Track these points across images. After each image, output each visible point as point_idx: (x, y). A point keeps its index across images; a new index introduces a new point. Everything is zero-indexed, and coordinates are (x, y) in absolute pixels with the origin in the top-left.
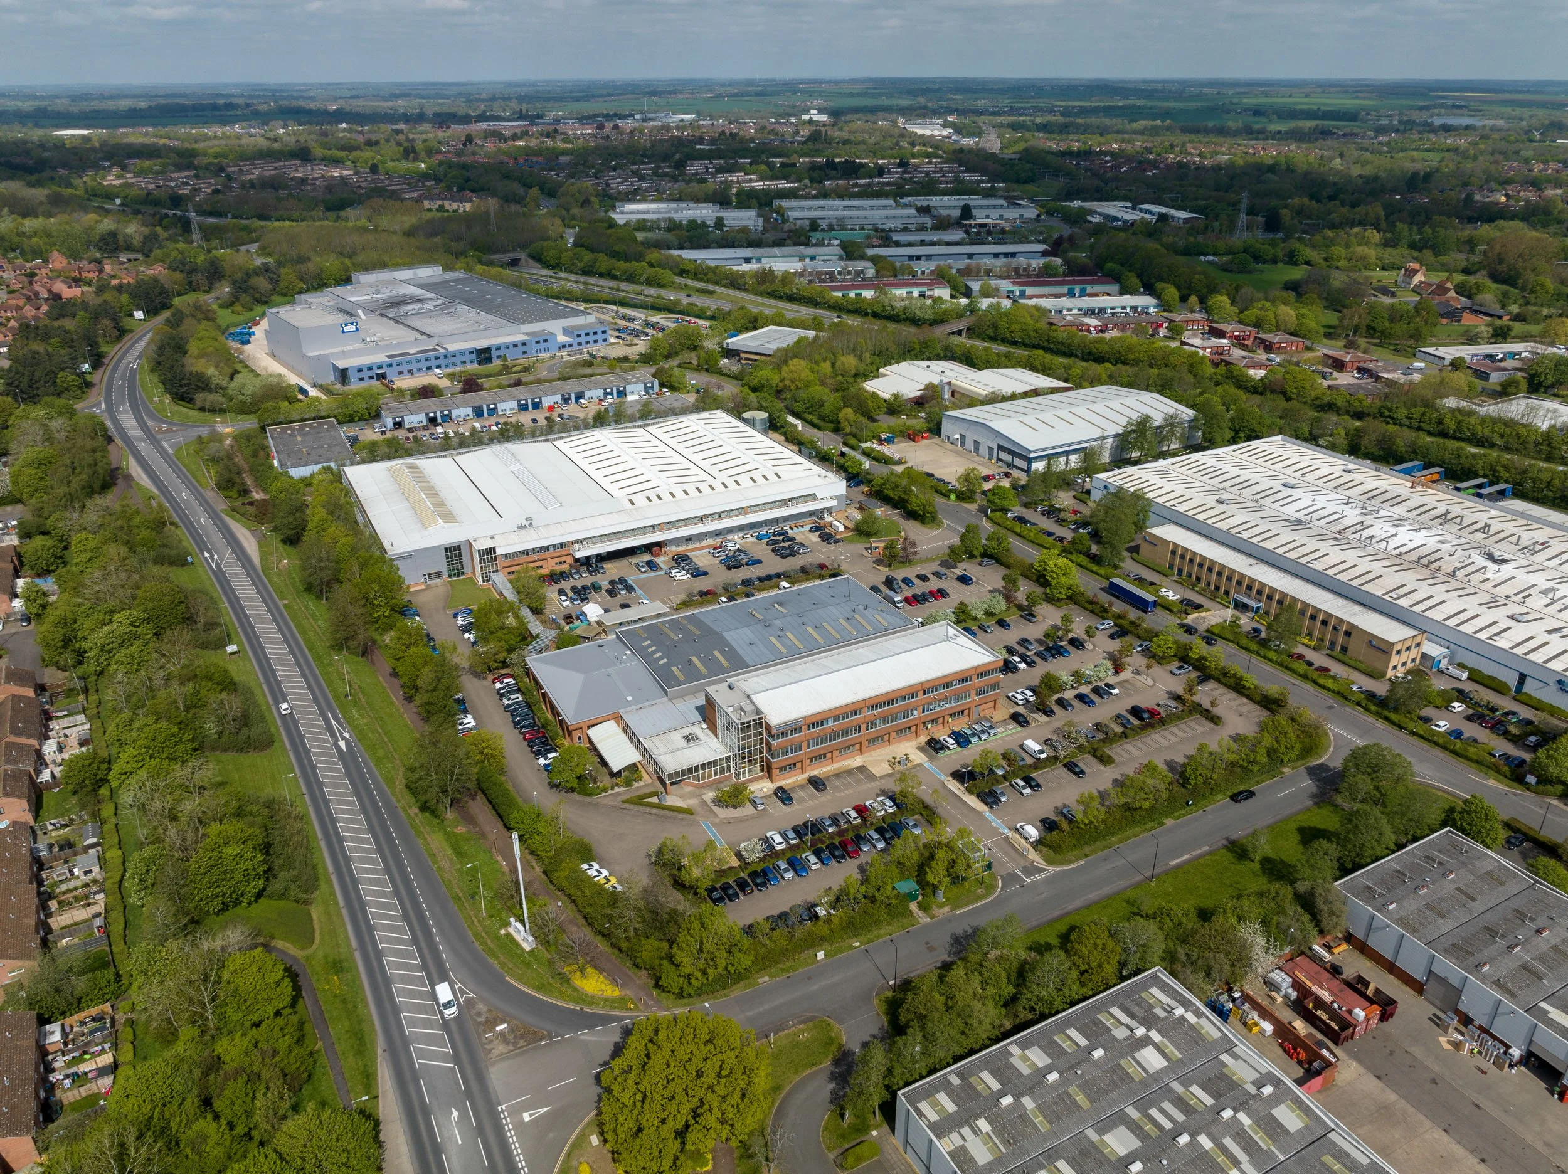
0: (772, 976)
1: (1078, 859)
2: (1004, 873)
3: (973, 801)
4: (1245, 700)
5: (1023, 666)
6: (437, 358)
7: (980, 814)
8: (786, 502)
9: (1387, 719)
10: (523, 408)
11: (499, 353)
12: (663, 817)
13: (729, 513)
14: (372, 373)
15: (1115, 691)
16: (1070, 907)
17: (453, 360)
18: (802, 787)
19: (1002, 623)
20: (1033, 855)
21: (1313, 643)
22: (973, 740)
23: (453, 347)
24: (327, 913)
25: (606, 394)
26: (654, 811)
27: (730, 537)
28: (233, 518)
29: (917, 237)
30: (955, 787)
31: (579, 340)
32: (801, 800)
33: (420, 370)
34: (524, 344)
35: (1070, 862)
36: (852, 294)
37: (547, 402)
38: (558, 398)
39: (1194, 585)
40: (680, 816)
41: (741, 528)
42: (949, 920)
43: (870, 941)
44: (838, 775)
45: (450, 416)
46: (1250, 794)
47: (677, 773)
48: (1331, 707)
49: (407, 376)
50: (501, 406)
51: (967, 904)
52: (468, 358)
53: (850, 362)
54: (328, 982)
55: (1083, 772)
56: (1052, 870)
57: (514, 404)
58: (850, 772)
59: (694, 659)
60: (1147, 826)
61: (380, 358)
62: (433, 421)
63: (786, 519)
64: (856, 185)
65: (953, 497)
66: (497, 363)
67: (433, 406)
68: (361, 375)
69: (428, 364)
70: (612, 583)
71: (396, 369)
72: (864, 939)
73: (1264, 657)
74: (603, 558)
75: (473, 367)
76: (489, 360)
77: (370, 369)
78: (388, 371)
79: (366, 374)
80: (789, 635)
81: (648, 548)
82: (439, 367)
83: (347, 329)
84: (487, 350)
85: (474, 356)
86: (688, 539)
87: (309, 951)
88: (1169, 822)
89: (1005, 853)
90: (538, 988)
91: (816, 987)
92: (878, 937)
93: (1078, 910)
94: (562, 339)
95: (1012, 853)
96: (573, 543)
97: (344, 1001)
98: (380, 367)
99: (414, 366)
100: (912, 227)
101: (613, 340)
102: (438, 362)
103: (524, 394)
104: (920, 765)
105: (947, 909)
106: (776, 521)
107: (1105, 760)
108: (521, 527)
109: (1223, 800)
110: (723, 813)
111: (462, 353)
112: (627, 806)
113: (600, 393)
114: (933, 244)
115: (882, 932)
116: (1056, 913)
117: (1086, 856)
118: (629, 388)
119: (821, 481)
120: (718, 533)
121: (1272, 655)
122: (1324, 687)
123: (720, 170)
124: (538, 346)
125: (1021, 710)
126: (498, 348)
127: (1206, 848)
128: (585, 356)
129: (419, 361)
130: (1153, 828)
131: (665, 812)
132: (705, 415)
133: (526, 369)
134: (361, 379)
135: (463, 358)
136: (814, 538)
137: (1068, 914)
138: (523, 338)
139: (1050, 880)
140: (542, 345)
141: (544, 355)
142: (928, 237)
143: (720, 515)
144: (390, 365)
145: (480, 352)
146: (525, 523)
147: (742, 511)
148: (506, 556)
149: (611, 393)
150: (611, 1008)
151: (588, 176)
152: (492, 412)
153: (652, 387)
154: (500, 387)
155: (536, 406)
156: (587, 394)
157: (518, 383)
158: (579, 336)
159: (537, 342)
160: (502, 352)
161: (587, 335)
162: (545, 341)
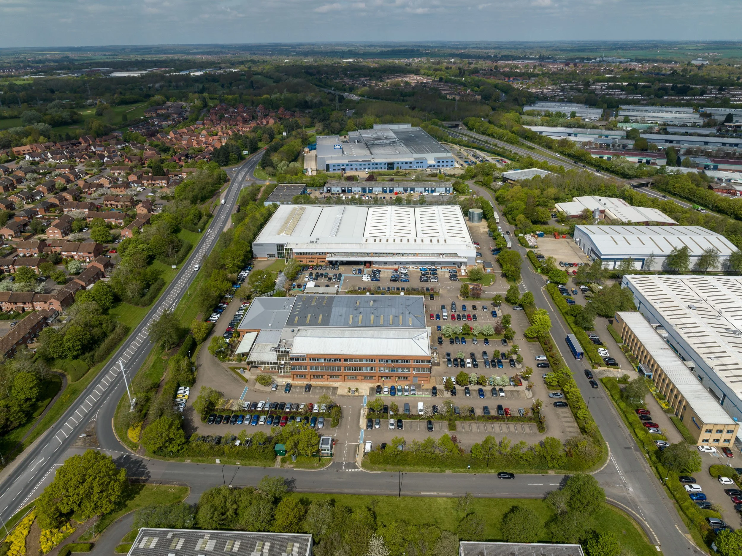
0: (192, 461)
1: (379, 469)
2: (337, 461)
3: (363, 423)
4: (576, 425)
5: (469, 365)
7: (359, 428)
8: (439, 255)
9: (657, 468)
10: (385, 191)
11: (398, 165)
12: (235, 379)
13: (408, 254)
14: (339, 168)
15: (502, 394)
16: (346, 491)
17: (376, 166)
18: (301, 387)
19: (486, 341)
20: (359, 460)
21: (666, 408)
22: (399, 393)
23: (377, 160)
24: (94, 372)
25: (425, 190)
26: (235, 376)
27: (407, 266)
28: (232, 217)
29: (683, 130)
30: (364, 412)
31: (439, 164)
32: (293, 393)
33: (360, 169)
34: (411, 163)
35: (373, 470)
36: (605, 157)
37: (396, 190)
38: (402, 189)
39: (627, 352)
40: (242, 381)
41: (414, 263)
42: (287, 471)
43: (245, 464)
44: (322, 387)
45: (351, 190)
46: (512, 476)
47: (258, 362)
48: (629, 448)
49: (354, 171)
50: (374, 189)
51: (302, 468)
52: (383, 166)
53: (552, 191)
54: (66, 396)
55: (431, 428)
56: (361, 469)
57: (381, 189)
58: (328, 388)
59: (309, 316)
60: (433, 470)
61: (345, 162)
62: (344, 191)
63: (439, 263)
64: (683, 99)
65: (539, 270)
66: (395, 170)
67: (347, 185)
68: (334, 168)
69: (365, 167)
70: (335, 275)
71: (350, 167)
72: (243, 462)
73: (618, 405)
74: (343, 263)
75: (384, 170)
76: (392, 168)
77: (339, 166)
78: (347, 168)
79: (337, 168)
80: (361, 316)
81: (365, 263)
82: (369, 168)
83: (337, 147)
84: (392, 164)
85: (386, 166)
86: (385, 263)
87: (74, 383)
88: (448, 472)
89: (349, 453)
90: (116, 428)
91: (202, 473)
92: (250, 464)
93: (347, 494)
94: (431, 162)
95: (352, 453)
96: (328, 253)
97: (62, 405)
98: (343, 165)
99: (358, 167)
100: (689, 124)
101: (457, 165)
102: (369, 166)
103: (388, 185)
104: (363, 396)
105: (292, 466)
106: (433, 263)
107: (452, 427)
108: (312, 242)
109: (493, 472)
110: (258, 386)
111: (381, 164)
112: (229, 370)
113: (423, 189)
114: (691, 135)
115: (254, 463)
116: (336, 490)
117: (385, 470)
118: (437, 189)
119: (464, 247)
120: (401, 263)
121: (623, 405)
122: (636, 435)
123: (608, 88)
124: (418, 165)
125: (441, 387)
126: (398, 163)
127: (450, 494)
128: (435, 172)
129: (361, 165)
130: (436, 471)
131: (238, 378)
132: (449, 207)
133: (405, 174)
134: (334, 170)
135: (381, 166)
136: (447, 275)
137: (341, 493)
138: (412, 159)
139: (353, 475)
140: (419, 164)
141: (419, 169)
142: (691, 131)
143: (403, 254)
144: (347, 165)
145: (389, 164)
146: (315, 241)
147: (415, 255)
148: (297, 253)
149: (428, 190)
150: (128, 446)
151: (537, 87)
152: (370, 191)
153: (449, 190)
154: (383, 180)
155: (391, 191)
156: (416, 189)
157: (392, 180)
158: (439, 162)
159: (418, 163)
160: (400, 165)
161: (443, 162)
162: (421, 163)
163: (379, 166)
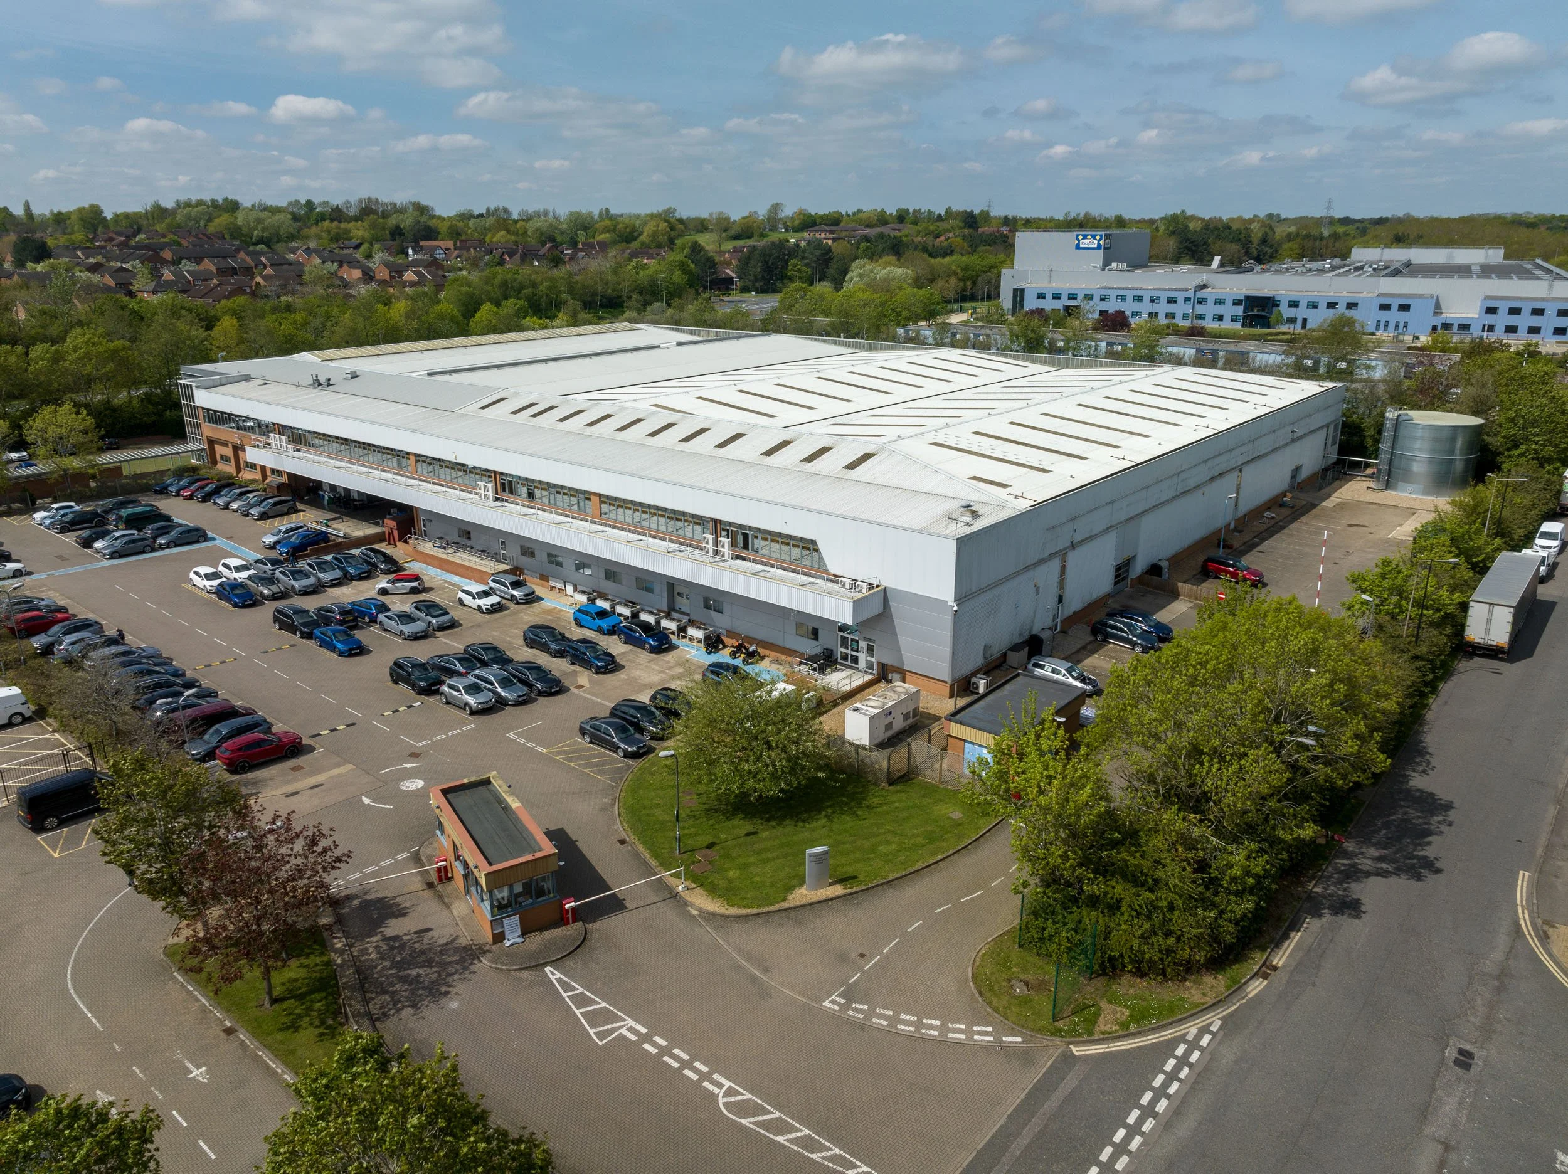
6: (1171, 300)
17: (1200, 309)
23: (1215, 292)
31: (1490, 319)
34: (1352, 305)
52: (1229, 310)
76: (1265, 322)
77: (1057, 297)
78: (1085, 306)
83: (1085, 243)
84: (1269, 304)
85: (1239, 311)
98: (1072, 297)
111: (1220, 301)
124: (1384, 316)
126: (1294, 304)
135: (1219, 310)
140: (1394, 315)
144: (1089, 297)
158: (1491, 310)
159: (1385, 307)
160: (1301, 313)
161: (1515, 311)
162: (1404, 308)
163: (1209, 310)
